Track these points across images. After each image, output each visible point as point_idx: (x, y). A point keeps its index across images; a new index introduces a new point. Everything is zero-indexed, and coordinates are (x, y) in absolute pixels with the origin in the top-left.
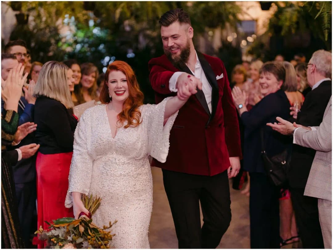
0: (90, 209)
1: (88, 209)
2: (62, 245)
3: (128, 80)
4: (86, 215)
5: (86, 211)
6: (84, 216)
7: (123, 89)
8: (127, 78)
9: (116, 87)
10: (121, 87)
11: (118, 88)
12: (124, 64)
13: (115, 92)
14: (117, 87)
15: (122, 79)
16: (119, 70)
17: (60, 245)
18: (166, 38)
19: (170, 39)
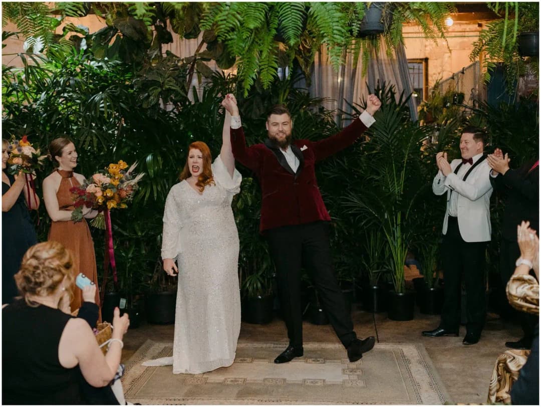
12: (202, 144)
15: (198, 156)
16: (197, 148)
18: (276, 124)
19: (280, 125)
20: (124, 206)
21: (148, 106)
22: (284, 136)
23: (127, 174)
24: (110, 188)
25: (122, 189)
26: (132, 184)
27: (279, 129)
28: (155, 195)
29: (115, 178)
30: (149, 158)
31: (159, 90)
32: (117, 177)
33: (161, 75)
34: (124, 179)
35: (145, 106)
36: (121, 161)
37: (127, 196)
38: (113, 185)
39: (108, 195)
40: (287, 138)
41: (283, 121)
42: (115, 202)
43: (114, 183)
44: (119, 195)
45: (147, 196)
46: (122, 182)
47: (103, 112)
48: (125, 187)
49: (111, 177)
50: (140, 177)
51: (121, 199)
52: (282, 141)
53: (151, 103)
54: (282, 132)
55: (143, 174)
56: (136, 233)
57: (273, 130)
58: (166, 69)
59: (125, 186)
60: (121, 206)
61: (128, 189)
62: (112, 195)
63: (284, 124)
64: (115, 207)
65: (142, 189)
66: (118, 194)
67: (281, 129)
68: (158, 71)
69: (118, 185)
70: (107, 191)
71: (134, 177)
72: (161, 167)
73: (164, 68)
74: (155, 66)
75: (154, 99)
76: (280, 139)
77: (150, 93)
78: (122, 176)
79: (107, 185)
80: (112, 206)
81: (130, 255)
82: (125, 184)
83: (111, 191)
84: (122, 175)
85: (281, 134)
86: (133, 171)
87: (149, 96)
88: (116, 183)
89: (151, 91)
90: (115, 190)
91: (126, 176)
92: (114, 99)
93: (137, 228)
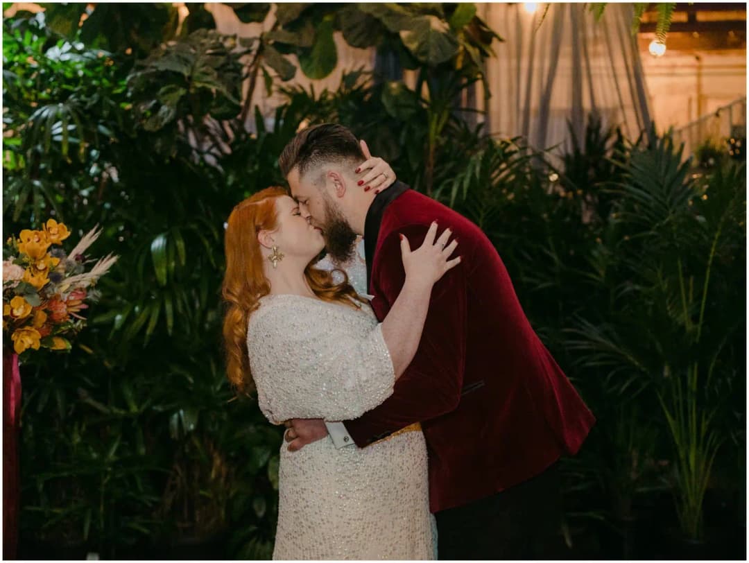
20: (62, 345)
21: (155, 126)
23: (71, 257)
24: (21, 295)
25: (56, 298)
26: (85, 284)
28: (170, 322)
29: (35, 266)
30: (158, 243)
31: (182, 92)
32: (41, 266)
33: (186, 62)
34: (61, 272)
35: (148, 126)
36: (51, 223)
37: (72, 317)
38: (29, 285)
39: (16, 313)
42: (37, 335)
43: (34, 281)
44: (49, 313)
45: (153, 323)
46: (56, 278)
47: (59, 144)
48: (66, 292)
49: (24, 265)
50: (103, 267)
51: (53, 325)
53: (162, 119)
55: (114, 260)
56: (125, 406)
58: (199, 52)
59: (64, 288)
60: (52, 344)
61: (72, 298)
62: (29, 312)
64: (37, 346)
65: (142, 309)
66: (45, 311)
68: (181, 54)
69: (47, 285)
70: (12, 301)
71: (88, 268)
72: (183, 262)
73: (194, 48)
74: (174, 46)
75: (169, 112)
77: (162, 101)
78: (55, 264)
79: (14, 285)
80: (26, 346)
81: (111, 455)
82: (66, 284)
83: (26, 302)
84: (56, 261)
86: (87, 251)
87: (157, 108)
88: (40, 280)
89: (164, 94)
90: (35, 300)
91: (69, 264)
92: (85, 117)
93: (129, 394)
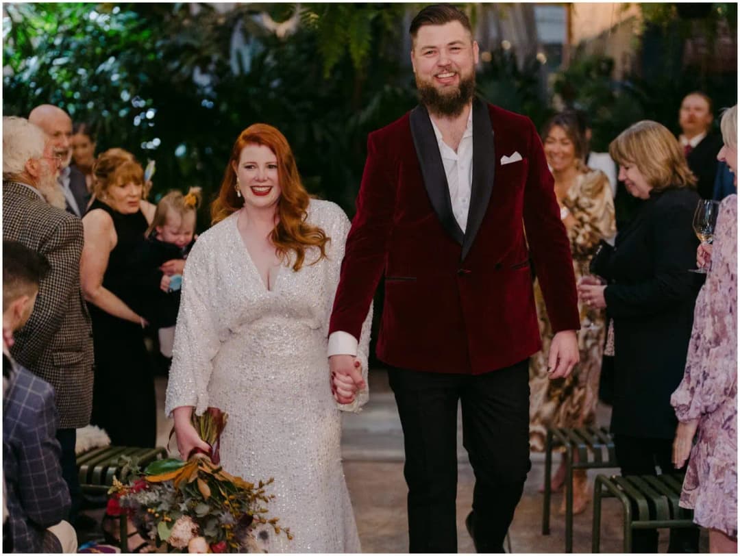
0: (208, 439)
1: (206, 439)
2: (170, 520)
3: (279, 167)
4: (203, 452)
5: (204, 445)
6: (200, 455)
7: (268, 183)
8: (277, 163)
9: (254, 179)
10: (266, 179)
11: (258, 181)
12: (273, 133)
13: (252, 187)
14: (257, 179)
15: (267, 163)
16: (263, 144)
17: (167, 521)
18: (432, 51)
19: (443, 51)
22: (457, 82)
27: (439, 61)
40: (464, 86)
41: (451, 40)
52: (449, 96)
54: (447, 68)
57: (424, 67)
63: (453, 47)
67: (444, 63)
76: (443, 90)
77: (183, 62)
85: (446, 76)
87: (181, 66)
